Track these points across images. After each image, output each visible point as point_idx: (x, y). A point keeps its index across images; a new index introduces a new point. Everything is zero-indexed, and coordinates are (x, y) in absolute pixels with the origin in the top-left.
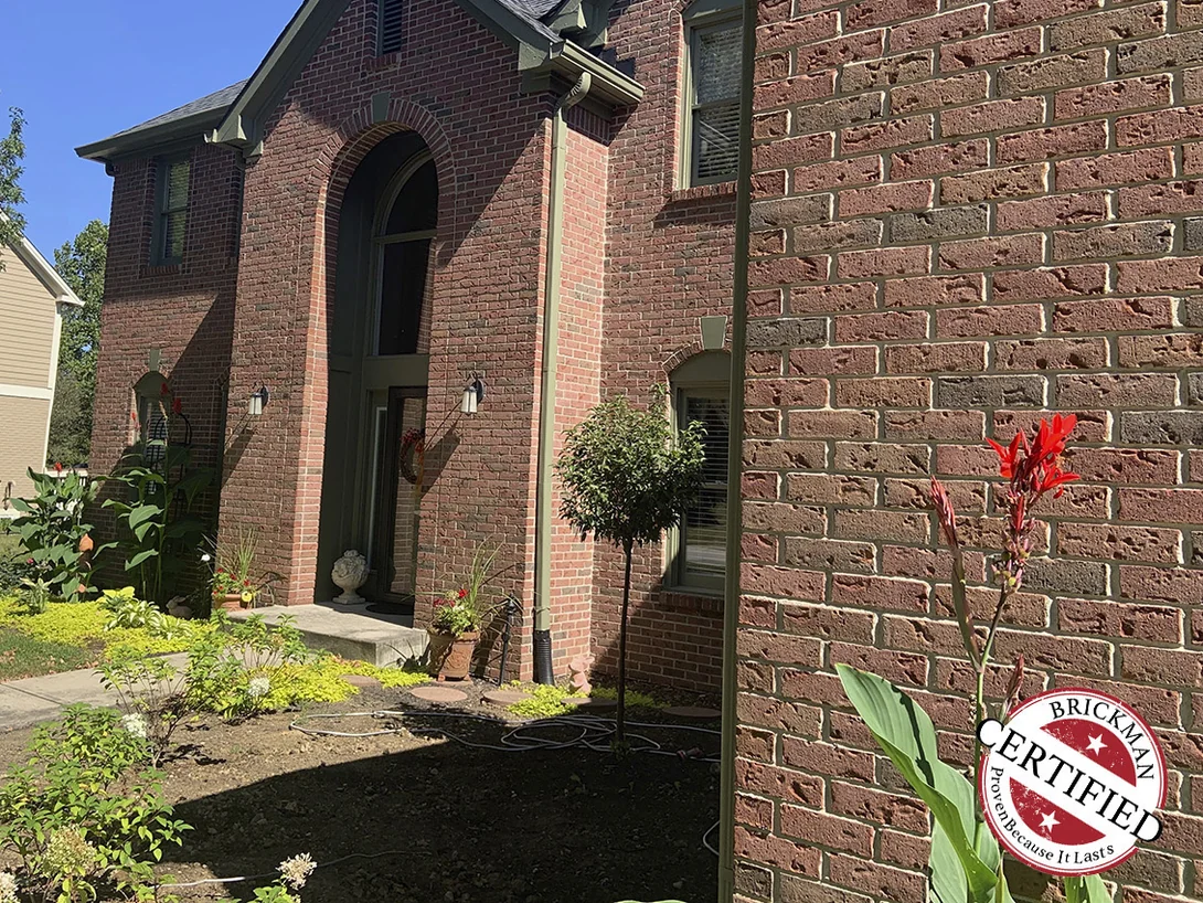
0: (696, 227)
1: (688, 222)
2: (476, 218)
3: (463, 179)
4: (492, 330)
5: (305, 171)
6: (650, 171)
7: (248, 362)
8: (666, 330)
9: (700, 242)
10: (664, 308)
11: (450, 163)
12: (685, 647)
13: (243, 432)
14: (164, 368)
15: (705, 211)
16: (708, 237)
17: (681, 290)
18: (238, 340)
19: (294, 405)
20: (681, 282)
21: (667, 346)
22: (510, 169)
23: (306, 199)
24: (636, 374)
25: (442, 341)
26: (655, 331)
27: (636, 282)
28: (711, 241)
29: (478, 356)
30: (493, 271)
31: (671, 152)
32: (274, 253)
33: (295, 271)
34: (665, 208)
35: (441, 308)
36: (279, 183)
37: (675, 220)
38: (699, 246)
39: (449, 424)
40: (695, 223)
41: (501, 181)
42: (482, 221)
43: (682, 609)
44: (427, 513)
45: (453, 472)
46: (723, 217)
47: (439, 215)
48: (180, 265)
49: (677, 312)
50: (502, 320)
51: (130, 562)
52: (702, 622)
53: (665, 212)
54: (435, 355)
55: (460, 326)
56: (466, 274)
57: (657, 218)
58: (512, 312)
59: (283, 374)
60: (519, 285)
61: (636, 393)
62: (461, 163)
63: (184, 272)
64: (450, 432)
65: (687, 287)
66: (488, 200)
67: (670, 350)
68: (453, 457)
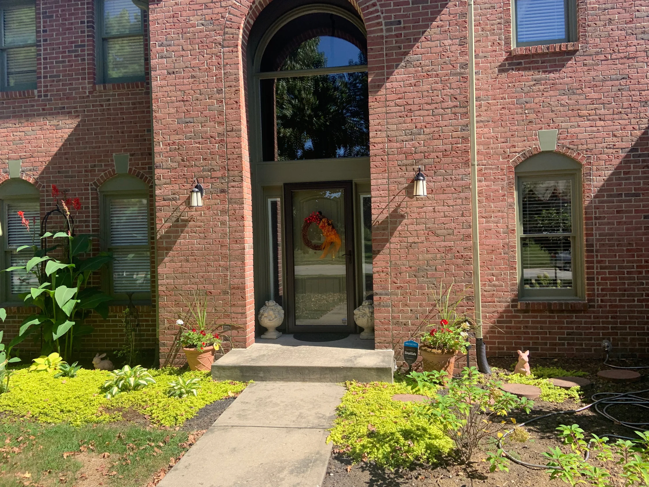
0: (531, 72)
1: (525, 69)
2: (406, 54)
3: (391, 23)
4: (428, 137)
5: (221, 10)
6: (493, 34)
7: (175, 165)
8: (512, 139)
9: (534, 82)
10: (509, 125)
11: (377, 11)
12: (538, 333)
13: (177, 221)
14: (27, 175)
15: (537, 62)
16: (541, 79)
17: (522, 114)
18: (159, 148)
19: (233, 197)
20: (522, 108)
21: (513, 150)
22: (436, 18)
23: (225, 33)
24: (490, 169)
25: (381, 146)
26: (503, 140)
27: (486, 108)
28: (543, 82)
29: (417, 156)
30: (425, 93)
31: (508, 22)
32: (193, 77)
33: (219, 91)
34: (506, 59)
35: (378, 121)
36: (191, 18)
37: (514, 67)
38: (534, 85)
39: (393, 206)
40: (530, 70)
41: (427, 26)
42: (410, 57)
43: (534, 311)
44: (380, 269)
45: (401, 239)
46: (551, 67)
47: (368, 51)
48: (36, 92)
49: (520, 127)
50: (436, 129)
51: (56, 334)
52: (550, 317)
53: (506, 62)
54: (376, 155)
55: (397, 134)
56: (400, 96)
57: (500, 66)
58: (445, 123)
59: (219, 174)
60: (450, 104)
61: (491, 180)
62: (387, 11)
63: (40, 96)
64: (395, 211)
65: (526, 112)
66: (416, 40)
67: (516, 152)
68: (400, 228)
